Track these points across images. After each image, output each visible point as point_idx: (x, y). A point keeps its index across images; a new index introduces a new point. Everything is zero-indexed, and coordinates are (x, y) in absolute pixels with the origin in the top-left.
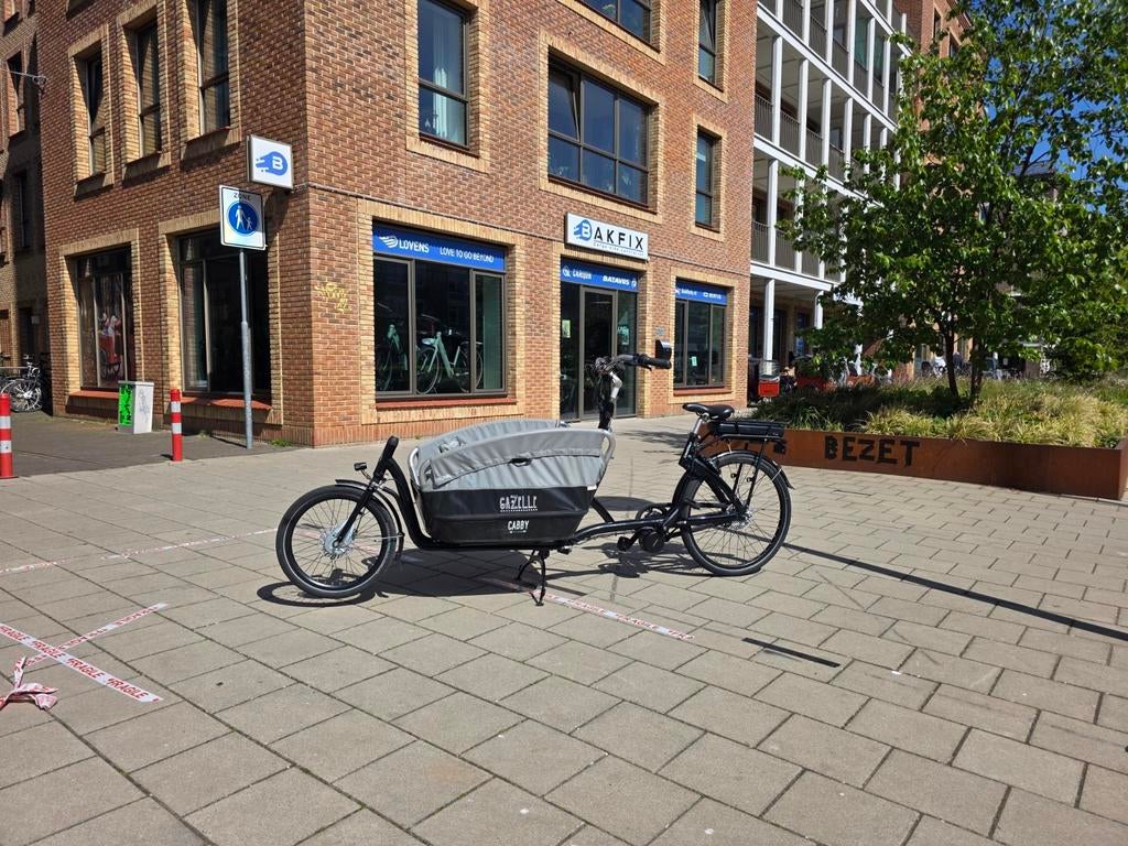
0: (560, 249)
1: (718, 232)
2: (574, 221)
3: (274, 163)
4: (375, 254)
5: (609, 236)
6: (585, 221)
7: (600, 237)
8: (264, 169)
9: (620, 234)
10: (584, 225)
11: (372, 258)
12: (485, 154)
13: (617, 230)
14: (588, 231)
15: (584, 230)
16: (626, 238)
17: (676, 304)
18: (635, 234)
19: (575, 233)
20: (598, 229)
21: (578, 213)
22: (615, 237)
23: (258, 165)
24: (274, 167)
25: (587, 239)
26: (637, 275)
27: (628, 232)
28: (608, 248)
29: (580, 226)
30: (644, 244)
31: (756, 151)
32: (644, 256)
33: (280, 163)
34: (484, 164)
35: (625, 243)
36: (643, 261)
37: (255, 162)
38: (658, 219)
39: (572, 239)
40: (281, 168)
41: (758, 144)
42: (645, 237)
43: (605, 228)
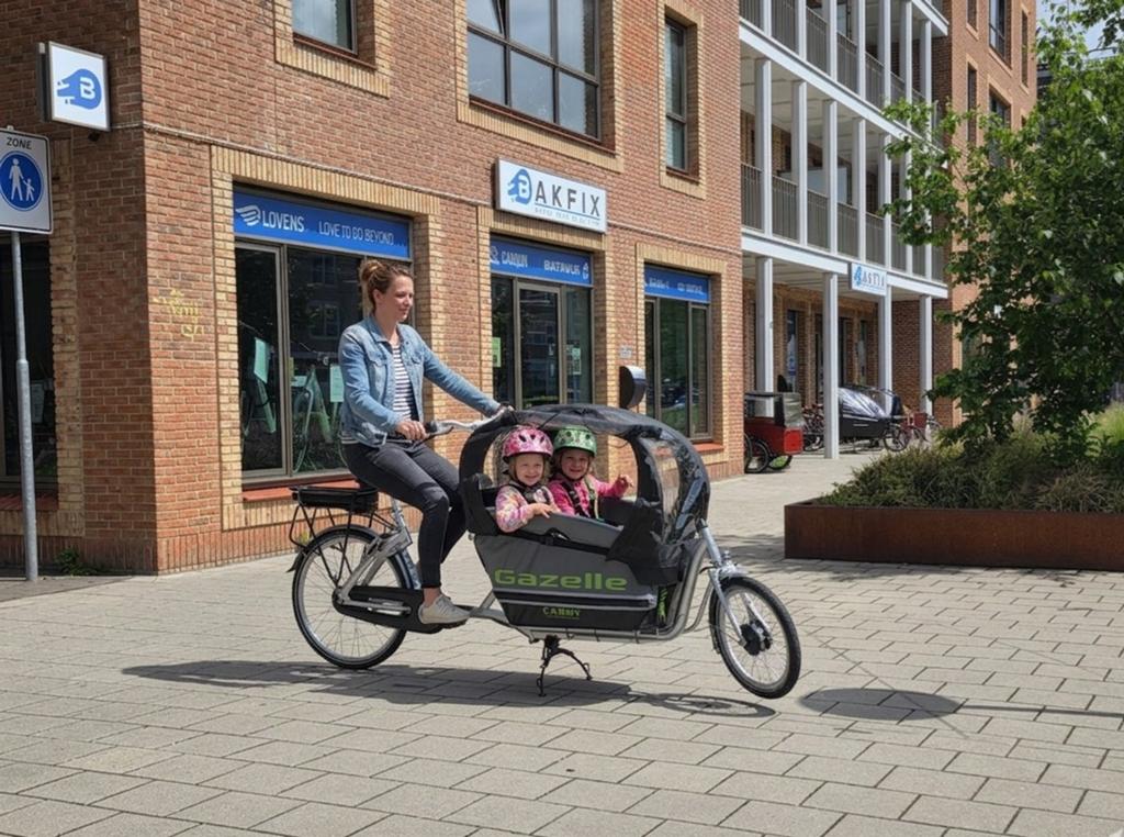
0: (488, 220)
1: (697, 183)
2: (507, 171)
3: (83, 87)
4: (237, 240)
5: (555, 196)
6: (523, 172)
7: (543, 197)
8: (69, 98)
9: (570, 191)
10: (522, 177)
11: (232, 246)
12: (383, 62)
13: (566, 184)
14: (527, 187)
15: (521, 186)
16: (578, 197)
17: (646, 304)
18: (590, 191)
19: (510, 192)
20: (541, 184)
21: (513, 159)
22: (563, 196)
23: (61, 93)
24: (84, 95)
25: (525, 201)
26: (591, 258)
27: (580, 187)
28: (553, 216)
29: (516, 181)
30: (602, 206)
31: (744, 46)
32: (601, 227)
33: (90, 88)
34: (381, 80)
35: (577, 207)
36: (598, 235)
37: (55, 88)
38: (618, 164)
39: (507, 203)
40: (92, 96)
41: (745, 35)
42: (601, 194)
43: (550, 181)
